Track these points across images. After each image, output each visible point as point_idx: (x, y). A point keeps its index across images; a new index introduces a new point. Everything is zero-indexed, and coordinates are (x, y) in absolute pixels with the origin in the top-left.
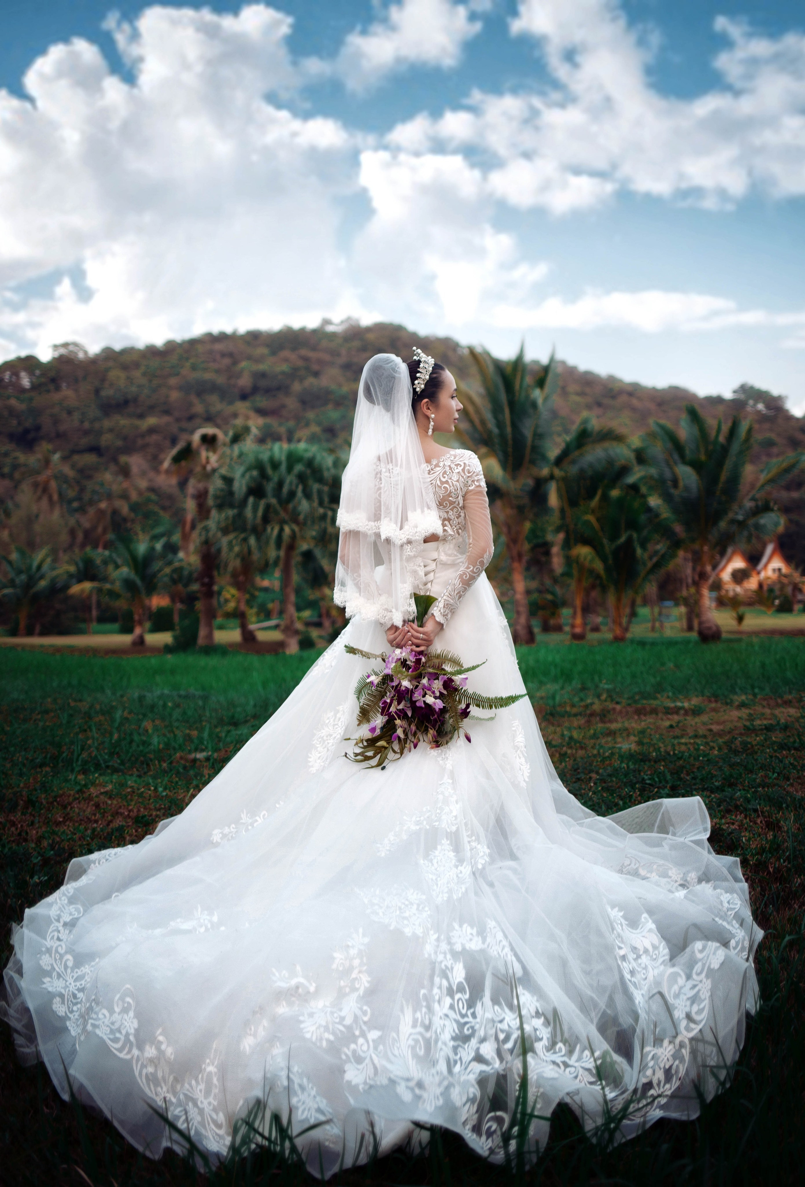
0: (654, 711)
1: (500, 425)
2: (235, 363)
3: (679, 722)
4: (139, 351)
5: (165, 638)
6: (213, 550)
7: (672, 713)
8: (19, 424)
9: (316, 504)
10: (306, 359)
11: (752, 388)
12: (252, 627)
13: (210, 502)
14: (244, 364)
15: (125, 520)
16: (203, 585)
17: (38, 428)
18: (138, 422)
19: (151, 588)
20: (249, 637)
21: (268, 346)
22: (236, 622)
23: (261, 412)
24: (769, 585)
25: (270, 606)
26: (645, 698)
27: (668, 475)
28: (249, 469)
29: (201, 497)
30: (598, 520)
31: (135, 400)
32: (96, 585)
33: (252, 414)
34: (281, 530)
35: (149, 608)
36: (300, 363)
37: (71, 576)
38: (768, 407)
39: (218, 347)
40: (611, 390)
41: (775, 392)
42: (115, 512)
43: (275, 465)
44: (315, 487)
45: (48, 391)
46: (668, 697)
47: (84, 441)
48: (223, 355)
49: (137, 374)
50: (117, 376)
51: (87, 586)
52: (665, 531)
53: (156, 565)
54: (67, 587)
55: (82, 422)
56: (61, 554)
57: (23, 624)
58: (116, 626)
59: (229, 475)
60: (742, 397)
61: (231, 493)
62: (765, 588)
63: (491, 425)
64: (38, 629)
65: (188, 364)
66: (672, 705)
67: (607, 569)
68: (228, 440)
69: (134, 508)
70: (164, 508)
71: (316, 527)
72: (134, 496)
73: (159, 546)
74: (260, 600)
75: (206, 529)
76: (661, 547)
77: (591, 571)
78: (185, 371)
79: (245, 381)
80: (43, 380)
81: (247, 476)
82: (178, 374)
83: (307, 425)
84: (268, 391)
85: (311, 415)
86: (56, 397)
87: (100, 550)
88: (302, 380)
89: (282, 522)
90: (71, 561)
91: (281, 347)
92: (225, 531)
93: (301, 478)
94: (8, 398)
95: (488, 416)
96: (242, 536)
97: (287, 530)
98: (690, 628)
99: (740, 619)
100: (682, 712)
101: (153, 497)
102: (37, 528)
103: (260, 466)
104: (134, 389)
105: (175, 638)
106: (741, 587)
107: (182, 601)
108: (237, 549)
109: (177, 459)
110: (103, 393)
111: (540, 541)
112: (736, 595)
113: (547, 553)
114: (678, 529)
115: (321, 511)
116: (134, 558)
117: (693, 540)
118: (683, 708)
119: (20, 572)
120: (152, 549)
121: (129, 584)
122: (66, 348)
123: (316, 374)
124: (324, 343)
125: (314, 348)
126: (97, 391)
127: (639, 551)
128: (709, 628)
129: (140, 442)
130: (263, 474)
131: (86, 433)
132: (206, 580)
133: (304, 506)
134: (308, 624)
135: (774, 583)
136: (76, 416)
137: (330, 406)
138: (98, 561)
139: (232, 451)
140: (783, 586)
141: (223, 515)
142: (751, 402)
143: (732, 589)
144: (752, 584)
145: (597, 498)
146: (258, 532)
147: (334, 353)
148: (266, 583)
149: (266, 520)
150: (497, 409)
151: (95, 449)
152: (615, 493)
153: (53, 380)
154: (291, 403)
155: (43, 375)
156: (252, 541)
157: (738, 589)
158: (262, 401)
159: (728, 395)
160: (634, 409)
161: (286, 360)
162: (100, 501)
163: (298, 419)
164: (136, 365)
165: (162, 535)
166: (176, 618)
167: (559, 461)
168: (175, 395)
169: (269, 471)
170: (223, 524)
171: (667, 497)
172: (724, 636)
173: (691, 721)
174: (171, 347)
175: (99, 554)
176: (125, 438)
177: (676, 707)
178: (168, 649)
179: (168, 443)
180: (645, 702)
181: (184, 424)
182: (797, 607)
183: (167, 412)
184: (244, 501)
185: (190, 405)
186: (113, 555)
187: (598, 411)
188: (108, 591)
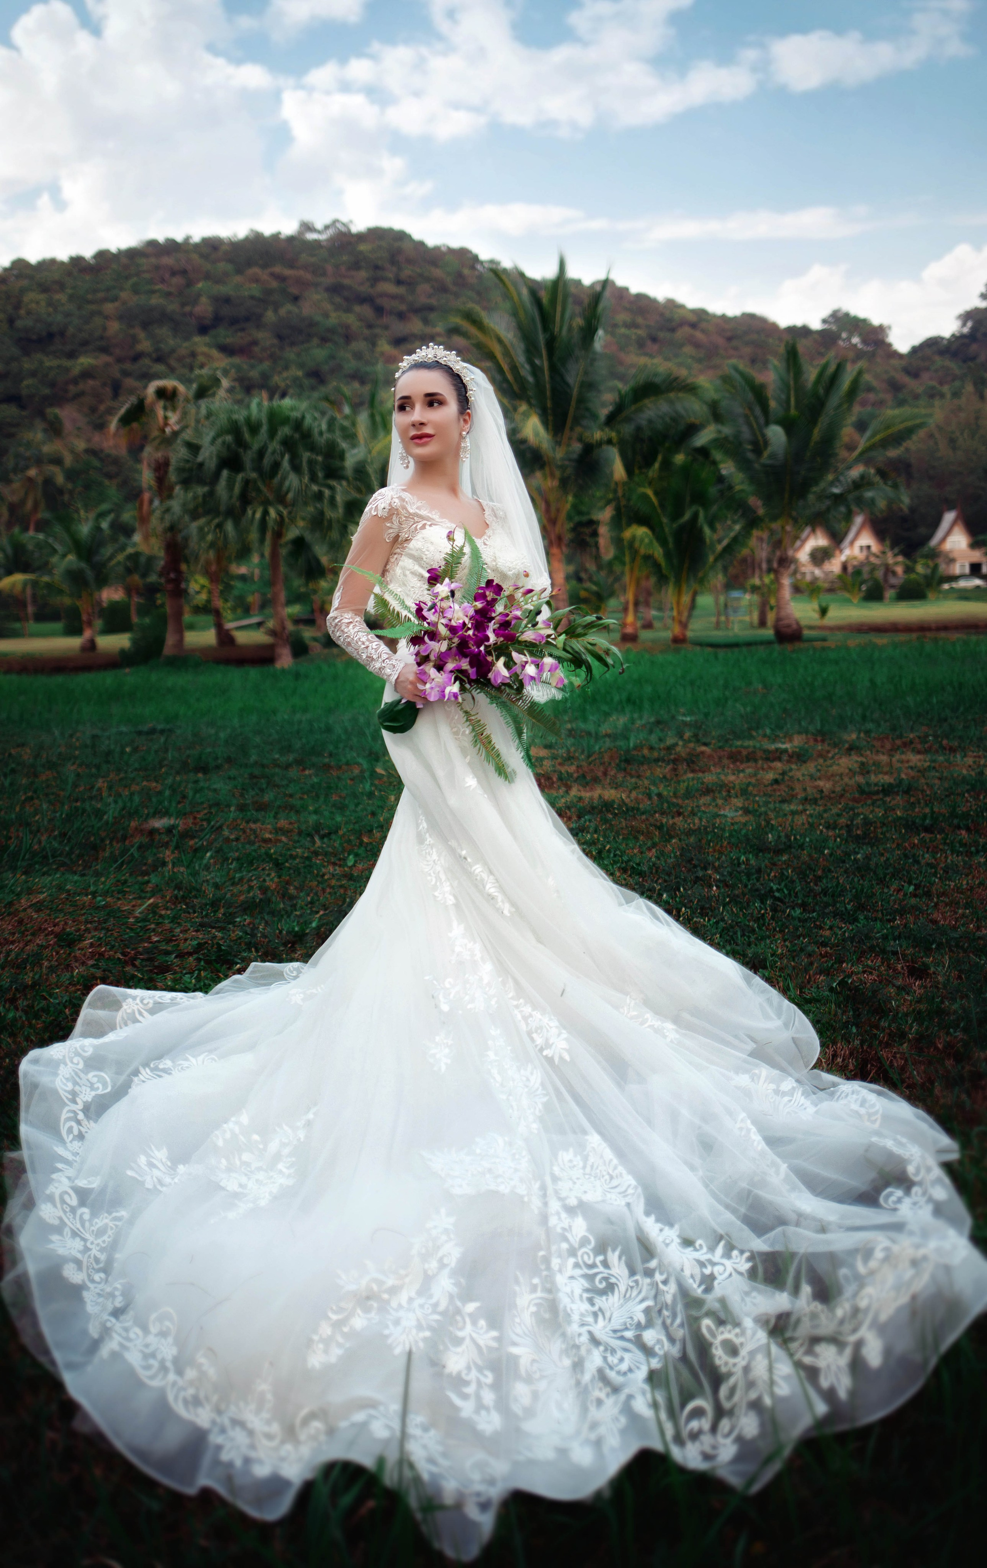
0: (751, 757)
1: (536, 371)
2: (190, 284)
3: (784, 773)
4: (62, 266)
5: (120, 641)
6: (179, 538)
7: (774, 760)
9: (306, 479)
10: (282, 279)
11: (847, 315)
12: (229, 625)
13: (173, 477)
14: (200, 285)
15: (61, 491)
16: (169, 581)
18: (68, 363)
19: (102, 581)
20: (226, 639)
21: (230, 261)
22: (210, 619)
23: (227, 350)
24: (854, 567)
25: (250, 599)
26: (738, 737)
27: (746, 434)
28: (221, 433)
29: (161, 468)
30: (656, 493)
31: (62, 333)
32: (32, 578)
33: (215, 353)
34: (266, 513)
35: (99, 603)
36: (274, 284)
38: (864, 341)
39: (167, 261)
40: (670, 320)
41: (876, 321)
42: (48, 482)
43: (254, 428)
44: (306, 455)
46: (765, 736)
48: (174, 272)
49: (62, 297)
50: (35, 300)
51: (19, 578)
52: (740, 506)
53: (106, 551)
58: (58, 626)
59: (195, 440)
60: (833, 326)
61: (197, 464)
62: (850, 569)
63: (525, 371)
65: (128, 284)
66: (772, 747)
67: (667, 555)
68: (191, 394)
69: (71, 475)
70: (109, 476)
71: (311, 509)
72: (68, 460)
73: (105, 526)
74: (236, 592)
75: (169, 511)
76: (734, 527)
77: (648, 558)
78: (125, 295)
79: (204, 308)
81: (219, 442)
82: (115, 299)
83: (286, 368)
84: (234, 322)
85: (290, 354)
87: (31, 533)
88: (276, 307)
89: (266, 503)
91: (249, 263)
92: (195, 515)
93: (288, 445)
95: (521, 358)
96: (216, 521)
97: (273, 513)
98: (763, 623)
99: (824, 611)
100: (785, 757)
101: (94, 461)
103: (234, 429)
104: (59, 318)
105: (134, 642)
106: (821, 569)
107: (139, 594)
108: (210, 537)
109: (126, 420)
110: (19, 323)
111: (584, 518)
112: (815, 579)
113: (595, 534)
114: (756, 503)
115: (315, 488)
116: (77, 542)
117: (774, 518)
118: (785, 751)
120: (98, 529)
121: (74, 575)
123: (296, 299)
124: (304, 258)
125: (291, 264)
126: (11, 321)
127: (707, 531)
128: (789, 626)
129: (73, 389)
130: (240, 441)
132: (172, 575)
133: (293, 481)
134: (297, 621)
135: (862, 564)
137: (315, 341)
138: (30, 547)
139: (199, 407)
140: (874, 568)
141: (190, 495)
142: (844, 335)
143: (811, 571)
144: (834, 566)
145: (657, 465)
146: (236, 514)
147: (318, 270)
148: (243, 570)
149: (245, 500)
150: (531, 350)
151: (14, 398)
152: (679, 458)
154: (265, 337)
156: (229, 527)
157: (817, 572)
158: (226, 336)
159: (816, 325)
160: (697, 345)
161: (256, 280)
162: (27, 468)
163: (273, 358)
164: (62, 286)
165: (109, 512)
166: (134, 616)
167: (611, 420)
168: (114, 327)
169: (247, 436)
170: (191, 506)
171: (744, 464)
172: (806, 633)
173: (799, 772)
174: (104, 260)
175: (31, 537)
176: (53, 385)
177: (777, 750)
178: (126, 658)
179: (108, 391)
180: (739, 743)
181: (128, 366)
182: (890, 593)
183: (105, 350)
184: (217, 475)
185: (135, 340)
186: (50, 540)
187: (652, 347)
188: (48, 586)
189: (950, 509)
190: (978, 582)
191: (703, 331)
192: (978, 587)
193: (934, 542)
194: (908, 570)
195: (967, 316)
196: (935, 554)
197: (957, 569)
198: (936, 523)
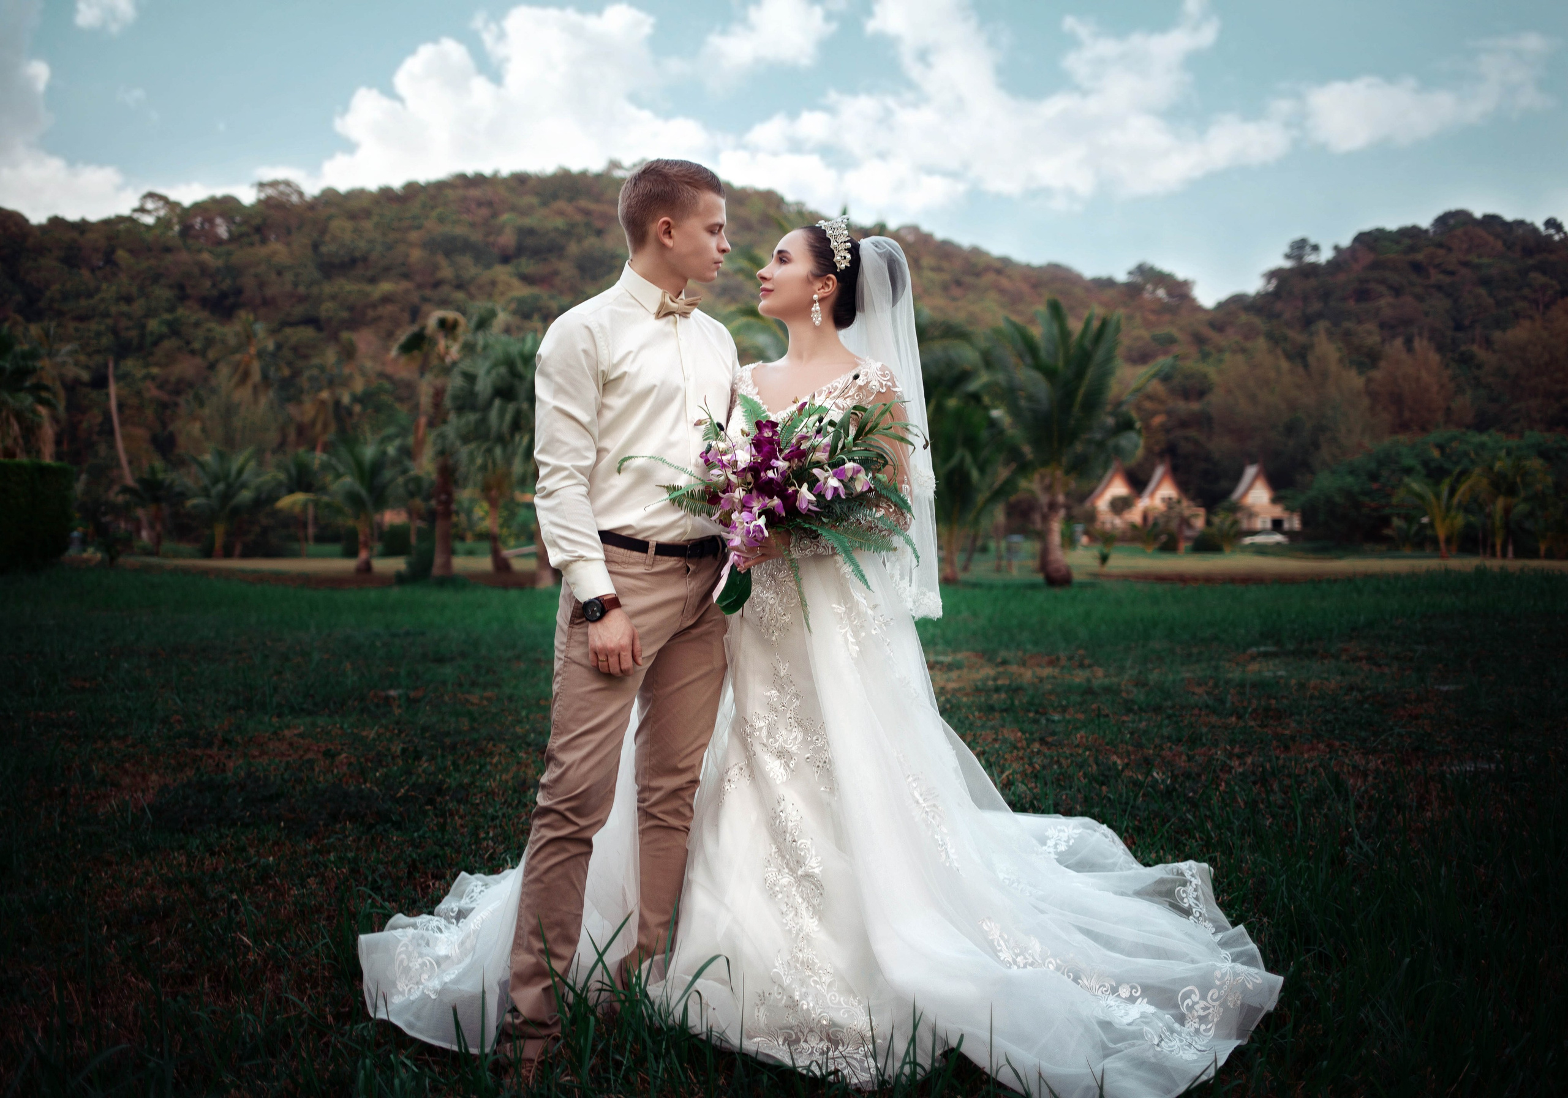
2: (495, 215)
4: (370, 194)
5: (397, 564)
6: (450, 461)
8: (214, 285)
10: (587, 213)
11: (1152, 269)
12: (507, 553)
13: (448, 402)
14: (505, 217)
15: (349, 414)
16: (440, 502)
17: (239, 292)
18: (368, 288)
19: (382, 502)
20: (502, 565)
21: (537, 194)
22: (487, 547)
23: (527, 279)
24: (1154, 516)
28: (495, 365)
29: (438, 395)
31: (365, 259)
32: (312, 498)
33: (516, 282)
35: (380, 527)
36: (579, 218)
37: (280, 484)
38: (1170, 294)
39: (475, 193)
40: (975, 266)
42: (337, 404)
43: (527, 360)
45: (252, 244)
47: (299, 311)
48: (480, 204)
49: (368, 225)
50: (341, 227)
51: (300, 497)
52: (1012, 452)
53: (388, 474)
54: (273, 498)
55: (296, 285)
56: (268, 456)
57: (219, 542)
58: (337, 548)
59: (471, 370)
60: (1139, 279)
61: (472, 394)
62: (1149, 519)
64: (238, 548)
65: (434, 214)
68: (471, 326)
69: (359, 398)
70: (400, 400)
73: (391, 450)
74: (519, 520)
75: (442, 436)
76: (1003, 473)
78: (430, 224)
79: (507, 239)
80: (244, 229)
81: (494, 373)
82: (420, 227)
84: (536, 252)
86: (263, 251)
87: (318, 453)
88: (580, 240)
90: (279, 466)
91: (555, 196)
92: (465, 439)
94: (200, 251)
96: (486, 446)
98: (1043, 568)
99: (1104, 559)
101: (387, 385)
102: (237, 422)
103: (508, 361)
104: (362, 244)
105: (410, 564)
106: (1121, 518)
107: (420, 518)
108: (479, 461)
109: (408, 347)
110: (324, 249)
112: (1115, 529)
114: (1027, 450)
116: (359, 464)
119: (216, 480)
120: (384, 453)
121: (353, 498)
122: (276, 189)
123: (599, 233)
124: (610, 193)
125: (598, 199)
126: (316, 246)
127: (975, 476)
128: (1061, 570)
129: (371, 313)
130: (513, 371)
131: (302, 299)
132: (443, 497)
135: (1161, 515)
136: (289, 277)
138: (315, 467)
139: (476, 339)
140: (1170, 520)
141: (463, 421)
142: (1149, 287)
143: (1110, 521)
144: (1134, 515)
146: (506, 440)
149: (516, 426)
151: (312, 321)
152: (952, 403)
153: (258, 229)
155: (245, 222)
156: (497, 452)
157: (1118, 522)
158: (528, 266)
159: (1121, 277)
160: (1002, 291)
161: (561, 213)
162: (320, 390)
164: (367, 213)
165: (396, 436)
166: (413, 540)
168: (416, 255)
170: (463, 432)
171: (1014, 410)
172: (1078, 579)
174: (412, 189)
175: (317, 459)
176: (351, 308)
178: (400, 579)
179: (406, 316)
181: (428, 292)
182: (1184, 545)
183: (406, 276)
184: (489, 404)
185: (436, 267)
186: (334, 461)
187: (956, 291)
188: (328, 505)
189: (1252, 462)
190: (1278, 538)
191: (1009, 277)
192: (1278, 544)
193: (1236, 495)
194: (1208, 523)
195: (1272, 275)
196: (1236, 508)
197: (1258, 524)
198: (1238, 477)
